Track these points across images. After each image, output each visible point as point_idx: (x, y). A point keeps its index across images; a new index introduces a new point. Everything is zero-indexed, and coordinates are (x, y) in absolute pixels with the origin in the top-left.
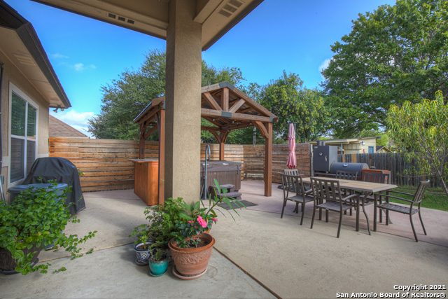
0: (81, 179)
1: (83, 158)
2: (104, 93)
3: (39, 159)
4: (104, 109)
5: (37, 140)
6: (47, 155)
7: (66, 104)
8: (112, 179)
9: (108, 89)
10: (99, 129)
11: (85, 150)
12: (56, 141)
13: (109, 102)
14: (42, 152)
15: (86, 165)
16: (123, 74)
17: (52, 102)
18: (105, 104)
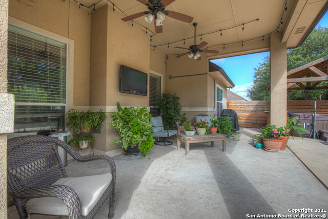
0: (239, 121)
1: (240, 111)
2: (254, 72)
3: (224, 110)
4: (255, 82)
5: (223, 103)
6: (226, 108)
7: (233, 85)
8: (255, 122)
9: (257, 69)
10: (253, 94)
11: (242, 107)
12: (229, 103)
13: (258, 77)
14: (225, 107)
15: (242, 114)
16: (265, 58)
17: (228, 86)
18: (255, 79)
